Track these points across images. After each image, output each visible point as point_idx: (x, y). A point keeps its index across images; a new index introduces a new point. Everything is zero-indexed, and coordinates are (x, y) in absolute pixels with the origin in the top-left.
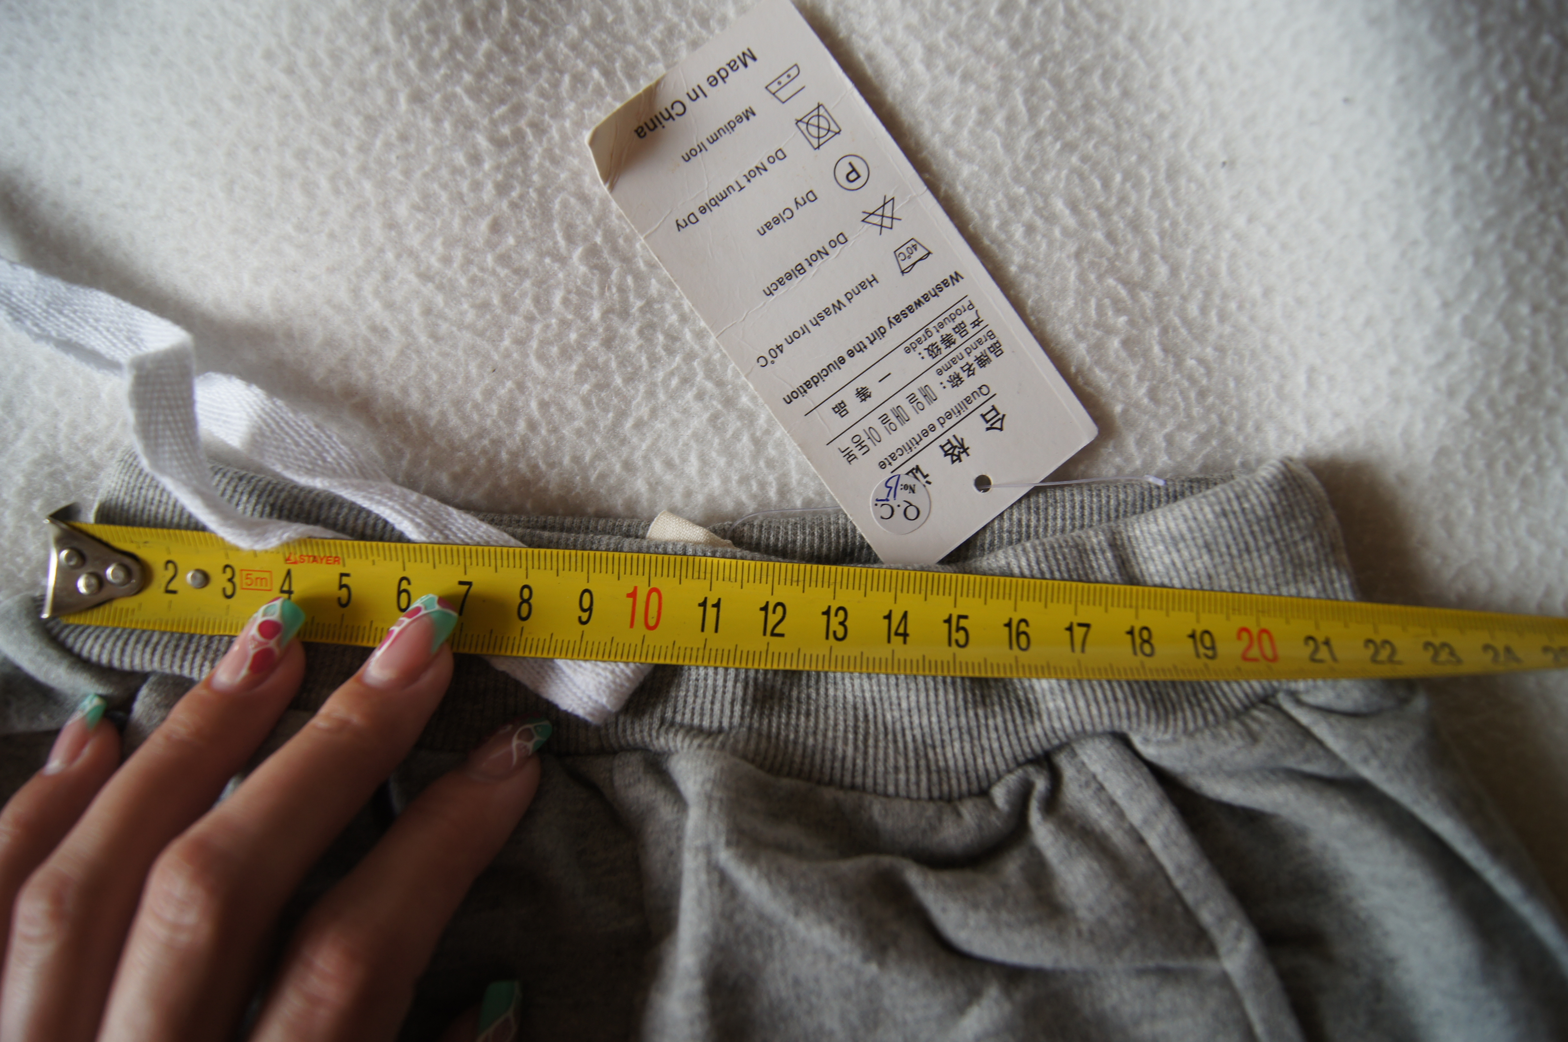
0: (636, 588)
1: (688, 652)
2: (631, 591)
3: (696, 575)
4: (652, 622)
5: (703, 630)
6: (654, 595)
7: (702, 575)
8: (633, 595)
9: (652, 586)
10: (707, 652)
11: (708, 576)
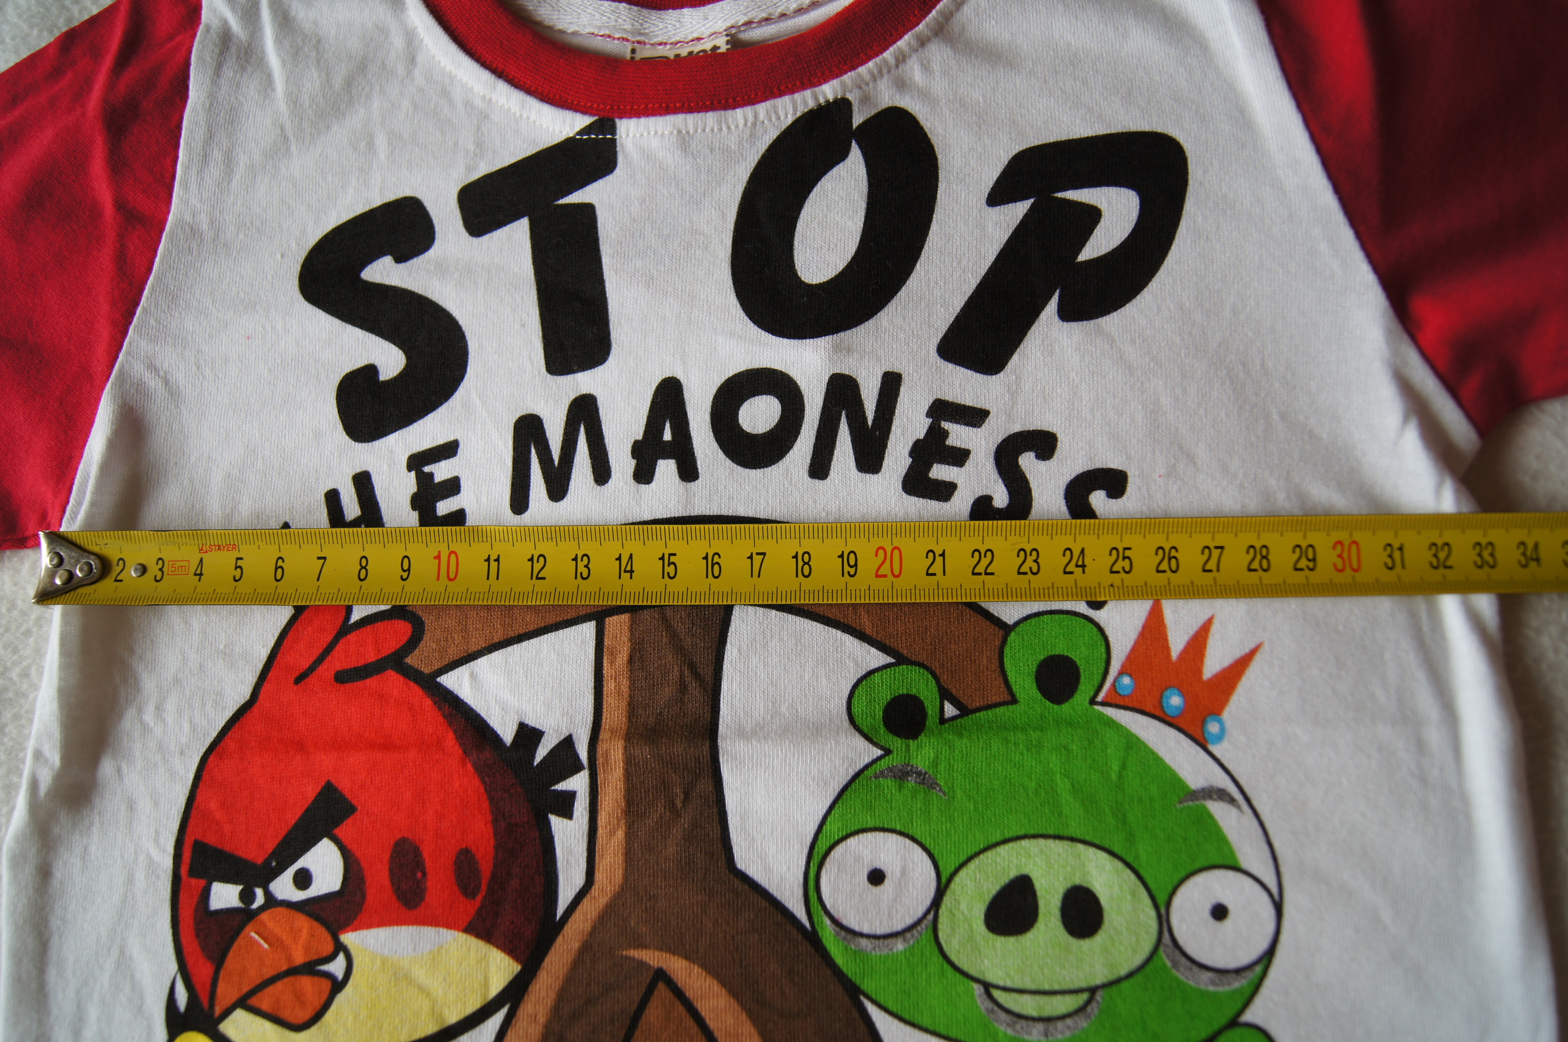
0: (439, 552)
1: (478, 595)
2: (436, 554)
3: (480, 539)
4: (452, 576)
5: (488, 579)
6: (453, 556)
7: (485, 539)
8: (438, 557)
9: (451, 550)
10: (491, 594)
11: (489, 539)
